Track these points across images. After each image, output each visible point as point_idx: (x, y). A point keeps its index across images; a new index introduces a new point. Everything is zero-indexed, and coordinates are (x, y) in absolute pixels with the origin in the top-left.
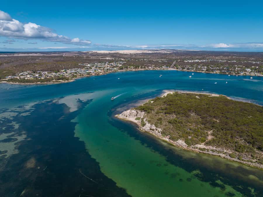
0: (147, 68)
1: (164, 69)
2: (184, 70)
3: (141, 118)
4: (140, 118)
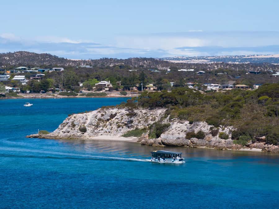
4: (144, 129)
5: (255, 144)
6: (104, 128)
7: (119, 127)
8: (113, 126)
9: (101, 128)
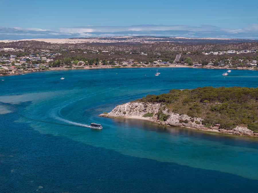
0: (118, 65)
1: (158, 66)
2: (208, 66)
3: (155, 113)
4: (152, 113)
5: (214, 127)
6: (133, 112)
7: (140, 112)
8: (137, 111)
9: (132, 112)
